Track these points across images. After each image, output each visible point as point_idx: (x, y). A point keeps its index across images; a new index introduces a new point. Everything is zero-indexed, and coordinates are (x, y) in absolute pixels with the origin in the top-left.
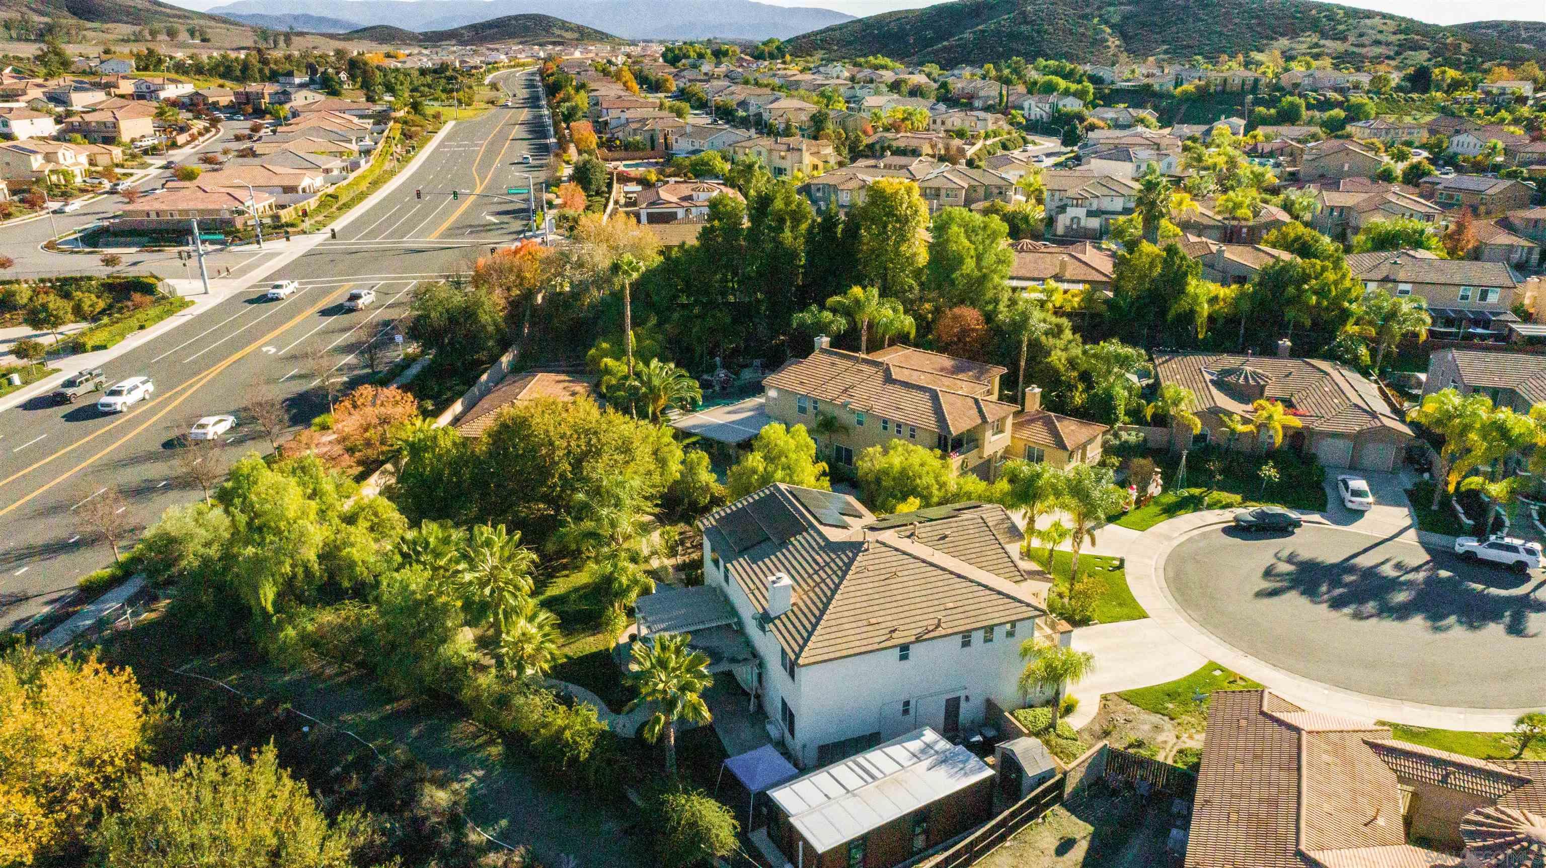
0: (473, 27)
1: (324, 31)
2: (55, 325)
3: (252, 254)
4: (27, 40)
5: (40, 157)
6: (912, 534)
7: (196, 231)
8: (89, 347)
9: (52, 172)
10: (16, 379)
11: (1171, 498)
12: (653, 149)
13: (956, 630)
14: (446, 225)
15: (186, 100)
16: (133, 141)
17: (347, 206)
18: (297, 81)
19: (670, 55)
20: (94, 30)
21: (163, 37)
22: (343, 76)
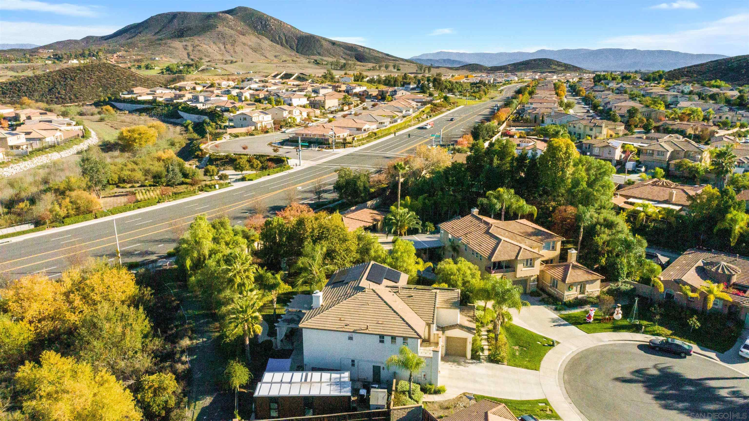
0: (514, 65)
1: (447, 66)
2: (242, 170)
3: (329, 153)
4: (337, 69)
5: (287, 112)
6: (397, 292)
7: (300, 141)
8: (247, 179)
9: (290, 118)
10: (217, 186)
11: (626, 322)
12: (535, 122)
13: (377, 333)
14: (409, 148)
15: (361, 93)
16: (329, 108)
17: (379, 138)
18: (411, 86)
19: (596, 79)
20: (360, 65)
21: (383, 68)
22: (431, 85)
